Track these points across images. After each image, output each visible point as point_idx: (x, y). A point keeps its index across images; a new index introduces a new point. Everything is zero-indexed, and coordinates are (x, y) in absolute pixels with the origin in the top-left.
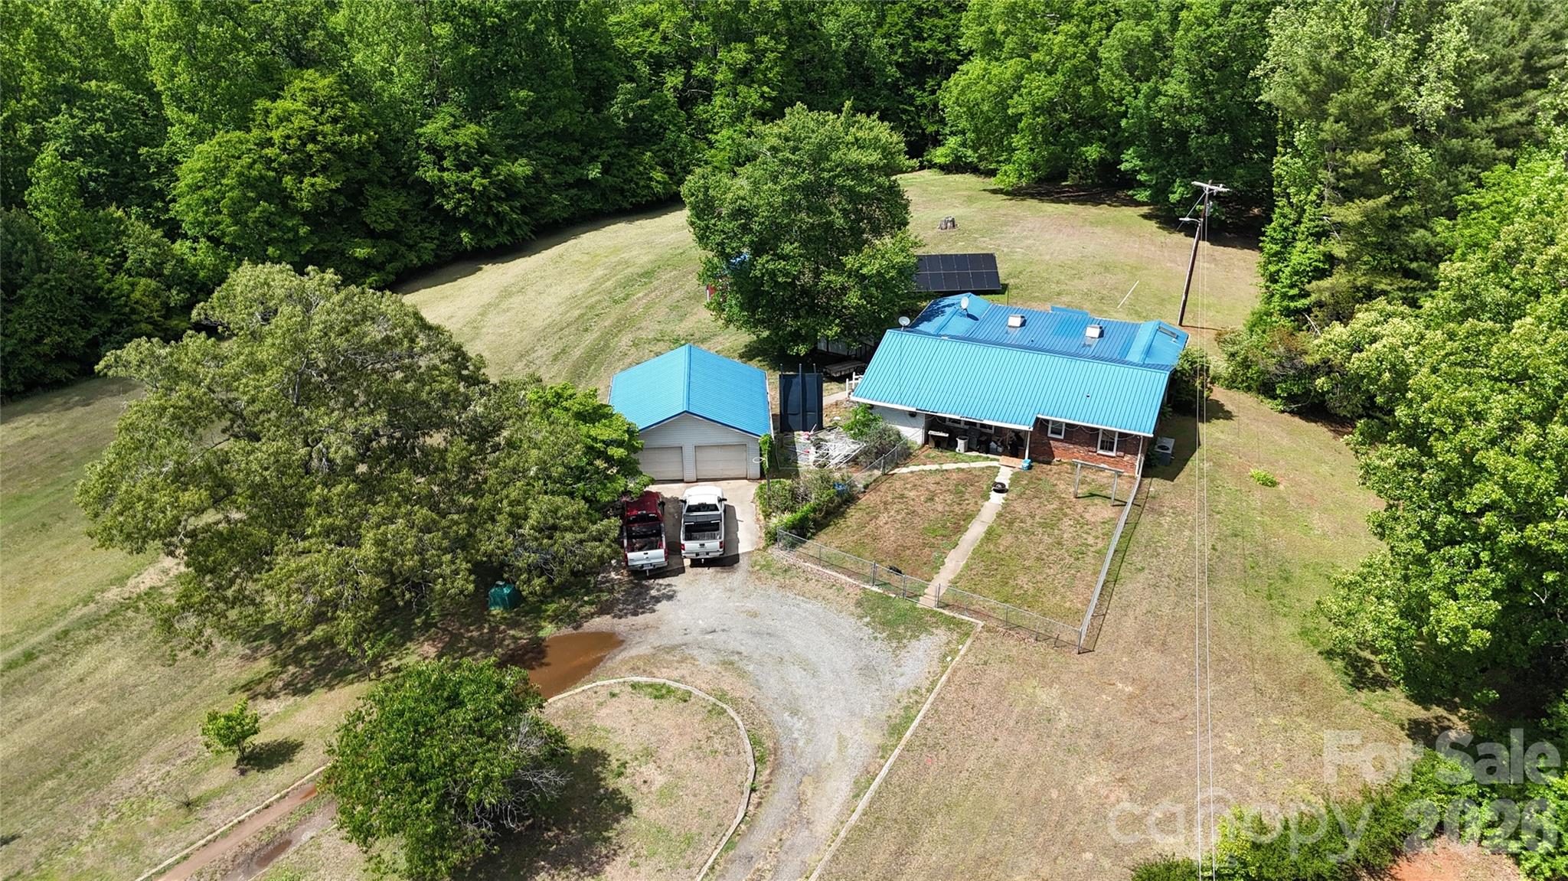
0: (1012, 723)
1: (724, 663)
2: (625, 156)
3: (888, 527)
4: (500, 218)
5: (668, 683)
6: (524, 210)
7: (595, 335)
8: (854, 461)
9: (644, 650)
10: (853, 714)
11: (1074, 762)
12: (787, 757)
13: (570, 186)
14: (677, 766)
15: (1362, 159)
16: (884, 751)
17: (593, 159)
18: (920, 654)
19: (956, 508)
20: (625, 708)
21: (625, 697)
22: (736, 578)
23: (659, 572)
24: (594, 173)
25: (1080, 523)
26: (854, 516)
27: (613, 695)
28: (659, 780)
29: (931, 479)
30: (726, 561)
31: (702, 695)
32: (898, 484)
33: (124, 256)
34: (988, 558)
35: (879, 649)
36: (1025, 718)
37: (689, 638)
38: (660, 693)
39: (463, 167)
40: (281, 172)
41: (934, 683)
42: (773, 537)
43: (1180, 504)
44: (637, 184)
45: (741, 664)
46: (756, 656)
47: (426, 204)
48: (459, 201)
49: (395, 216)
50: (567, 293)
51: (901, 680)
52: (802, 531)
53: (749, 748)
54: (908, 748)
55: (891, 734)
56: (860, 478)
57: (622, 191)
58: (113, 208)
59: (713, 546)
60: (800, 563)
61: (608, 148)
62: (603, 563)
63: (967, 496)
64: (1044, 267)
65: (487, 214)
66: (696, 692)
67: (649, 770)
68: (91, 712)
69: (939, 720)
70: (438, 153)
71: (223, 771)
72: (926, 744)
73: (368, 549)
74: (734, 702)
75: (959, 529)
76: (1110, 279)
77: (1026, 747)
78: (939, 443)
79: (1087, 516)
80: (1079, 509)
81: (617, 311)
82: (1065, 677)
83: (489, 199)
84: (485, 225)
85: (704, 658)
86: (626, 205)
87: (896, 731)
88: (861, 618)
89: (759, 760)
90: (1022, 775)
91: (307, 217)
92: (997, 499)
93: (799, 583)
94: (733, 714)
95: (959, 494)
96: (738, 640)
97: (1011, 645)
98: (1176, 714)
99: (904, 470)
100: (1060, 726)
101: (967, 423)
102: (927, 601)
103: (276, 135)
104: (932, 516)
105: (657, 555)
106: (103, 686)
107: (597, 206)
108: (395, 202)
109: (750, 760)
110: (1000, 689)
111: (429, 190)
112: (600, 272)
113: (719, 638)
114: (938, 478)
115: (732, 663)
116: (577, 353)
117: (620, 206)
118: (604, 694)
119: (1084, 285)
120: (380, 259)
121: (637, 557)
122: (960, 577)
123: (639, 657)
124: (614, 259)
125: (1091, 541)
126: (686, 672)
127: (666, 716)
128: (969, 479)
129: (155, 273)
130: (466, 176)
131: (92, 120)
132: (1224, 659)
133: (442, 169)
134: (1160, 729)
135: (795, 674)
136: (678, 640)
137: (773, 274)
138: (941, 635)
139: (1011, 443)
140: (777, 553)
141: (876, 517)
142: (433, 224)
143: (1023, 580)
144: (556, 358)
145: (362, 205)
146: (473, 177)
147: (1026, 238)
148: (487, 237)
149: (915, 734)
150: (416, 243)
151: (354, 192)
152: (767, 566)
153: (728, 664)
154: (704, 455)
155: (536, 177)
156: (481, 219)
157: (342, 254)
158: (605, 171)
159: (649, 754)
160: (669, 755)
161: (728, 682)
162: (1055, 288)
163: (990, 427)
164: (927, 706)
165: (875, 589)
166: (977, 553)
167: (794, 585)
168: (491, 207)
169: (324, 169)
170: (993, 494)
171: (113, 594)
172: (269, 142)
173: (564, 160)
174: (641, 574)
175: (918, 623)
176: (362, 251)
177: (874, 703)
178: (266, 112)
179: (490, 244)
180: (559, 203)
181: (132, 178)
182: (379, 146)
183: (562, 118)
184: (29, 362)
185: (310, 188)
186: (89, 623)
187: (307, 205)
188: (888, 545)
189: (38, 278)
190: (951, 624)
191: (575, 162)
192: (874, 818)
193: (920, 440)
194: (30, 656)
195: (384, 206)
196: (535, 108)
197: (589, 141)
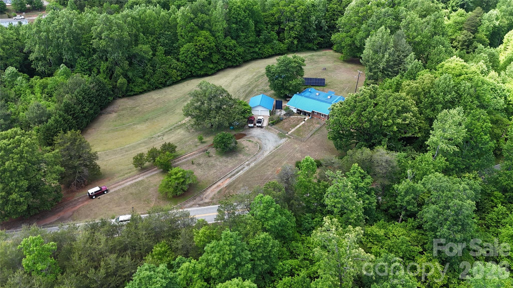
0: (291, 148)
2: (263, 46)
3: (286, 125)
4: (237, 60)
6: (242, 58)
7: (251, 88)
8: (284, 115)
10: (272, 145)
12: (263, 149)
13: (251, 53)
14: (250, 148)
16: (275, 149)
17: (257, 47)
18: (283, 140)
19: (297, 123)
22: (263, 129)
23: (252, 127)
24: (257, 50)
25: (314, 127)
26: (282, 123)
27: (244, 141)
28: (248, 149)
30: (261, 127)
31: (255, 142)
32: (290, 119)
33: (171, 65)
34: (298, 131)
35: (278, 139)
36: (293, 148)
38: (250, 141)
39: (231, 50)
40: (198, 51)
41: (283, 143)
42: (269, 125)
44: (265, 52)
46: (263, 138)
47: (223, 57)
48: (229, 57)
50: (247, 78)
51: (279, 143)
52: (273, 124)
53: (259, 147)
56: (285, 117)
57: (262, 54)
58: (169, 56)
59: (260, 125)
60: (272, 128)
61: (260, 45)
62: (245, 125)
64: (337, 81)
65: (234, 59)
69: (282, 147)
70: (226, 47)
71: (200, 143)
72: (280, 149)
73: (217, 119)
75: (296, 126)
77: (292, 151)
78: (298, 113)
80: (315, 125)
81: (255, 83)
82: (300, 144)
83: (235, 56)
84: (234, 61)
85: (256, 139)
87: (277, 148)
88: (277, 135)
89: (260, 149)
92: (303, 122)
93: (271, 131)
94: (258, 144)
95: (298, 121)
96: (261, 137)
97: (295, 141)
99: (292, 117)
101: (303, 111)
102: (287, 135)
103: (198, 44)
104: (293, 124)
105: (252, 125)
106: (181, 134)
107: (257, 57)
108: (217, 57)
110: (291, 145)
111: (224, 54)
112: (254, 74)
113: (258, 136)
114: (296, 118)
116: (247, 91)
117: (261, 57)
120: (214, 68)
121: (249, 125)
122: (293, 132)
123: (248, 137)
124: (258, 70)
125: (314, 129)
126: (253, 139)
127: (250, 143)
128: (301, 119)
129: (176, 69)
130: (231, 52)
133: (227, 50)
135: (267, 141)
136: (253, 135)
138: (287, 138)
139: (309, 114)
140: (269, 126)
141: (285, 123)
143: (301, 133)
144: (243, 92)
145: (212, 57)
150: (221, 64)
151: (210, 54)
152: (267, 128)
153: (259, 139)
154: (262, 112)
155: (244, 51)
158: (259, 49)
159: (247, 147)
161: (258, 141)
165: (281, 132)
166: (297, 129)
169: (206, 51)
172: (197, 45)
173: (251, 47)
174: (250, 127)
175: (285, 137)
176: (211, 66)
177: (275, 145)
178: (197, 39)
179: (235, 65)
180: (249, 57)
181: (172, 50)
182: (216, 46)
183: (251, 39)
184: (157, 84)
185: (203, 54)
186: (178, 126)
187: (202, 57)
188: (285, 127)
189: (159, 70)
190: (289, 137)
191: (253, 47)
192: (271, 155)
193: (296, 112)
194: (171, 130)
195: (216, 57)
196: (246, 37)
197: (257, 43)
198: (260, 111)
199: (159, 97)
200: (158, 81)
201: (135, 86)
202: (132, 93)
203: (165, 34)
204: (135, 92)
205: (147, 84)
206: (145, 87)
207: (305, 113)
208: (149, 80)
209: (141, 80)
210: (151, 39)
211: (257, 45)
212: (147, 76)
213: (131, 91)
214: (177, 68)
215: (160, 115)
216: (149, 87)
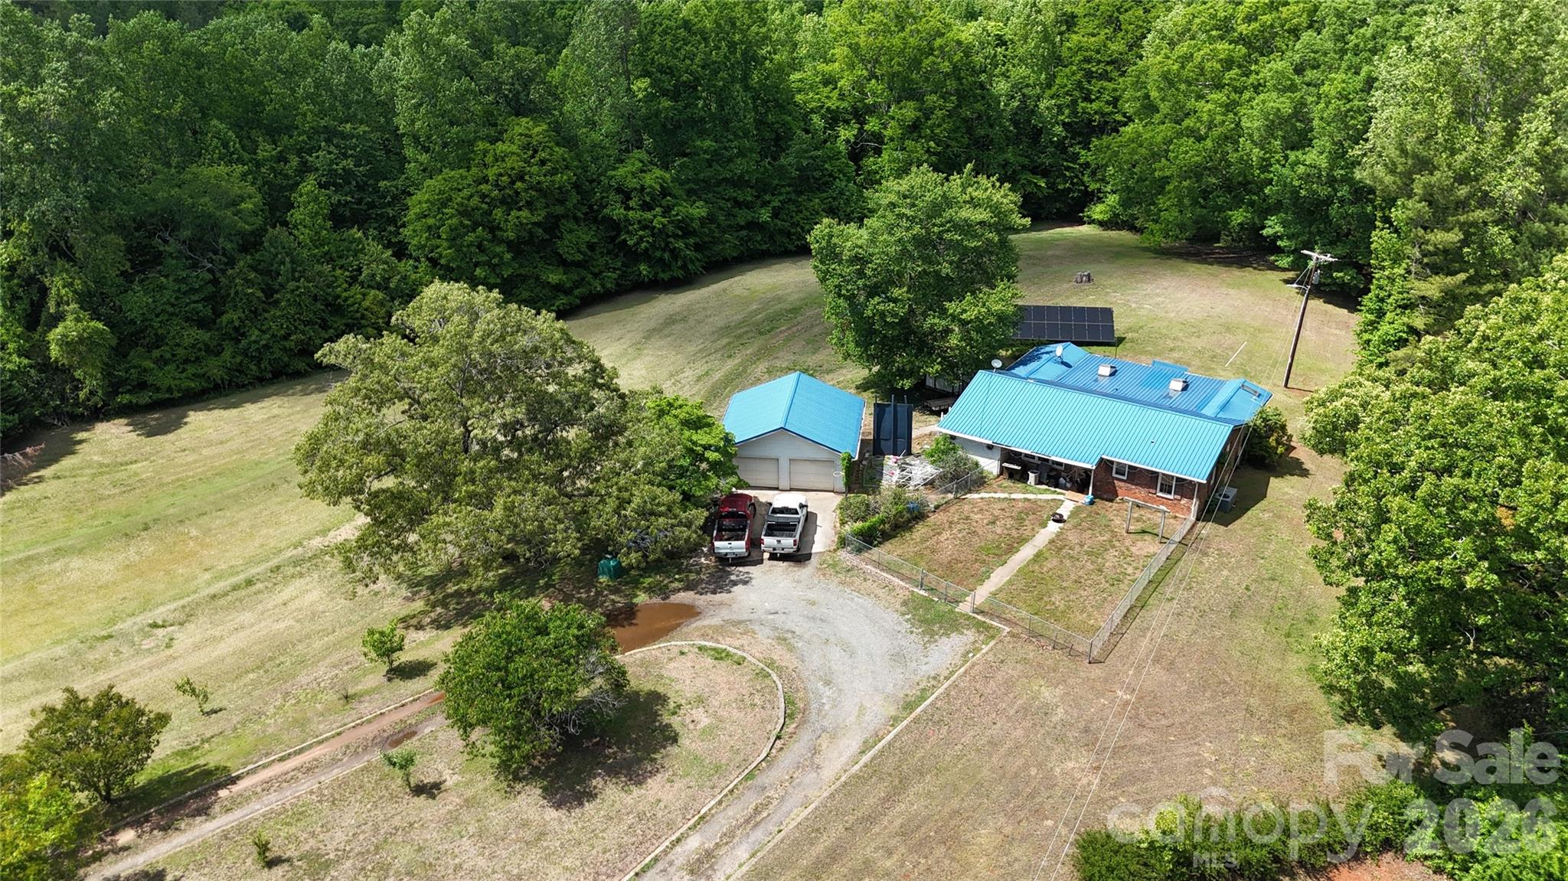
0: (1012, 712)
1: (779, 638)
2: (794, 202)
3: (948, 544)
4: (675, 254)
5: (729, 648)
6: (698, 248)
7: (736, 362)
8: (930, 484)
9: (715, 621)
10: (876, 689)
11: (1059, 749)
12: (813, 717)
14: (721, 712)
15: (1441, 238)
16: (895, 720)
17: (765, 204)
18: (947, 649)
19: (1014, 533)
20: (689, 664)
21: (691, 656)
22: (806, 573)
23: (740, 561)
24: (765, 215)
25: (1125, 555)
26: (920, 530)
27: (682, 653)
28: (705, 721)
29: (998, 506)
30: (798, 557)
31: (754, 661)
32: (967, 507)
33: (359, 270)
34: (1031, 579)
35: (911, 642)
36: (1025, 710)
37: (754, 616)
38: (720, 655)
39: (647, 207)
40: (492, 205)
41: (952, 673)
42: (843, 542)
43: (1226, 547)
44: (802, 228)
45: (792, 641)
46: (807, 636)
47: (613, 239)
48: (641, 238)
49: (584, 248)
50: (722, 324)
51: (924, 668)
52: (869, 538)
53: (782, 705)
54: (916, 721)
55: (905, 709)
56: (933, 498)
57: (789, 234)
58: (355, 230)
59: (788, 543)
60: (863, 565)
61: (780, 194)
62: (694, 550)
63: (1027, 522)
64: (1166, 323)
65: (664, 250)
66: (750, 658)
67: (698, 714)
68: (289, 628)
69: (949, 703)
70: (625, 195)
71: (375, 675)
72: (933, 719)
73: (498, 511)
74: (780, 670)
75: (1012, 550)
76: (1229, 340)
77: (1020, 732)
78: (1011, 475)
79: (1133, 549)
80: (1128, 542)
81: (760, 342)
82: (1071, 681)
83: (668, 236)
84: (661, 260)
85: (763, 635)
86: (791, 247)
88: (903, 614)
89: (789, 716)
90: (1010, 753)
91: (511, 245)
92: (1053, 527)
93: (857, 581)
94: (775, 678)
95: (1020, 520)
96: (795, 622)
97: (1030, 651)
98: (1164, 722)
99: (975, 496)
100: (1054, 719)
101: (1040, 458)
102: (964, 608)
103: (491, 173)
104: (990, 537)
105: (739, 546)
106: (300, 610)
107: (765, 247)
108: (586, 235)
109: (781, 714)
110: (1009, 684)
111: (616, 227)
112: (754, 307)
113: (779, 619)
114: (1005, 505)
115: (785, 639)
116: (718, 376)
117: (786, 248)
118: (676, 651)
119: (1199, 344)
120: (568, 285)
121: (722, 546)
122: (1000, 590)
123: (710, 627)
124: (769, 295)
125: (1130, 570)
126: (745, 643)
127: (721, 674)
128: (1033, 508)
129: (383, 286)
130: (648, 215)
131: (345, 156)
132: (1225, 682)
133: (628, 208)
134: (1145, 732)
135: (836, 653)
136: (745, 617)
137: (883, 315)
138: (970, 635)
139: (1078, 480)
140: (844, 555)
141: (939, 534)
142: (617, 256)
143: (1057, 598)
144: (699, 379)
145: (558, 238)
146: (655, 216)
147: (1158, 295)
148: (663, 271)
149: (925, 711)
150: (601, 272)
151: (552, 225)
152: (834, 566)
153: (782, 640)
154: (799, 468)
155: (711, 219)
156: (658, 254)
157: (537, 278)
158: (776, 214)
159: (700, 701)
160: (716, 704)
161: (779, 654)
162: (1170, 343)
163: (1060, 464)
164: (941, 690)
165: (922, 592)
166: (1022, 572)
167: (852, 583)
168: (667, 244)
169: (529, 205)
170: (1051, 524)
171: (317, 542)
172: (485, 180)
173: (738, 204)
174: (724, 561)
175: (952, 624)
176: (554, 277)
177: (897, 682)
178: (485, 152)
179: (665, 276)
180: (730, 242)
181: (372, 205)
182: (577, 186)
183: (740, 166)
184: (278, 354)
185: (515, 220)
186: (296, 562)
187: (511, 235)
188: (944, 557)
189: (292, 285)
190: (981, 627)
191: (749, 206)
192: (873, 770)
193: (996, 471)
194: (249, 583)
195: (576, 238)
196: (716, 157)
197: (763, 188)
198: (784, 464)
199: (276, 411)
200: (286, 337)
201: (162, 362)
202: (144, 398)
203: (344, 136)
204: (158, 390)
205: (227, 354)
206: (215, 368)
207: (1054, 474)
208: (237, 334)
209: (194, 335)
210: (265, 150)
211: (767, 198)
212: (232, 316)
213: (142, 386)
214: (387, 280)
215: (236, 498)
216: (240, 369)
